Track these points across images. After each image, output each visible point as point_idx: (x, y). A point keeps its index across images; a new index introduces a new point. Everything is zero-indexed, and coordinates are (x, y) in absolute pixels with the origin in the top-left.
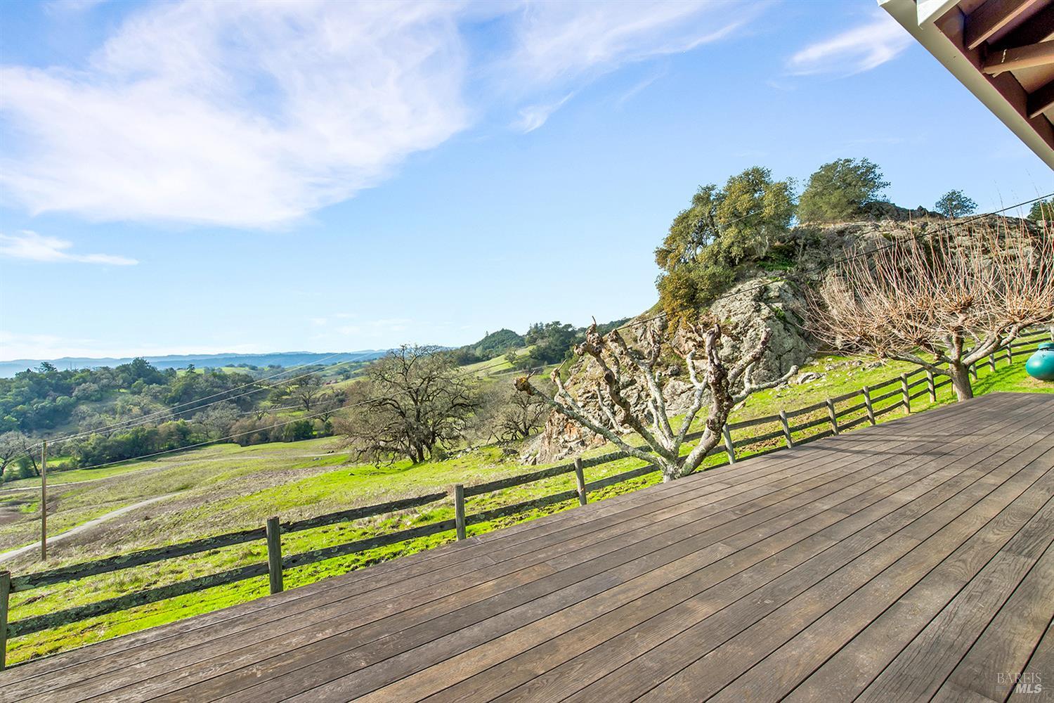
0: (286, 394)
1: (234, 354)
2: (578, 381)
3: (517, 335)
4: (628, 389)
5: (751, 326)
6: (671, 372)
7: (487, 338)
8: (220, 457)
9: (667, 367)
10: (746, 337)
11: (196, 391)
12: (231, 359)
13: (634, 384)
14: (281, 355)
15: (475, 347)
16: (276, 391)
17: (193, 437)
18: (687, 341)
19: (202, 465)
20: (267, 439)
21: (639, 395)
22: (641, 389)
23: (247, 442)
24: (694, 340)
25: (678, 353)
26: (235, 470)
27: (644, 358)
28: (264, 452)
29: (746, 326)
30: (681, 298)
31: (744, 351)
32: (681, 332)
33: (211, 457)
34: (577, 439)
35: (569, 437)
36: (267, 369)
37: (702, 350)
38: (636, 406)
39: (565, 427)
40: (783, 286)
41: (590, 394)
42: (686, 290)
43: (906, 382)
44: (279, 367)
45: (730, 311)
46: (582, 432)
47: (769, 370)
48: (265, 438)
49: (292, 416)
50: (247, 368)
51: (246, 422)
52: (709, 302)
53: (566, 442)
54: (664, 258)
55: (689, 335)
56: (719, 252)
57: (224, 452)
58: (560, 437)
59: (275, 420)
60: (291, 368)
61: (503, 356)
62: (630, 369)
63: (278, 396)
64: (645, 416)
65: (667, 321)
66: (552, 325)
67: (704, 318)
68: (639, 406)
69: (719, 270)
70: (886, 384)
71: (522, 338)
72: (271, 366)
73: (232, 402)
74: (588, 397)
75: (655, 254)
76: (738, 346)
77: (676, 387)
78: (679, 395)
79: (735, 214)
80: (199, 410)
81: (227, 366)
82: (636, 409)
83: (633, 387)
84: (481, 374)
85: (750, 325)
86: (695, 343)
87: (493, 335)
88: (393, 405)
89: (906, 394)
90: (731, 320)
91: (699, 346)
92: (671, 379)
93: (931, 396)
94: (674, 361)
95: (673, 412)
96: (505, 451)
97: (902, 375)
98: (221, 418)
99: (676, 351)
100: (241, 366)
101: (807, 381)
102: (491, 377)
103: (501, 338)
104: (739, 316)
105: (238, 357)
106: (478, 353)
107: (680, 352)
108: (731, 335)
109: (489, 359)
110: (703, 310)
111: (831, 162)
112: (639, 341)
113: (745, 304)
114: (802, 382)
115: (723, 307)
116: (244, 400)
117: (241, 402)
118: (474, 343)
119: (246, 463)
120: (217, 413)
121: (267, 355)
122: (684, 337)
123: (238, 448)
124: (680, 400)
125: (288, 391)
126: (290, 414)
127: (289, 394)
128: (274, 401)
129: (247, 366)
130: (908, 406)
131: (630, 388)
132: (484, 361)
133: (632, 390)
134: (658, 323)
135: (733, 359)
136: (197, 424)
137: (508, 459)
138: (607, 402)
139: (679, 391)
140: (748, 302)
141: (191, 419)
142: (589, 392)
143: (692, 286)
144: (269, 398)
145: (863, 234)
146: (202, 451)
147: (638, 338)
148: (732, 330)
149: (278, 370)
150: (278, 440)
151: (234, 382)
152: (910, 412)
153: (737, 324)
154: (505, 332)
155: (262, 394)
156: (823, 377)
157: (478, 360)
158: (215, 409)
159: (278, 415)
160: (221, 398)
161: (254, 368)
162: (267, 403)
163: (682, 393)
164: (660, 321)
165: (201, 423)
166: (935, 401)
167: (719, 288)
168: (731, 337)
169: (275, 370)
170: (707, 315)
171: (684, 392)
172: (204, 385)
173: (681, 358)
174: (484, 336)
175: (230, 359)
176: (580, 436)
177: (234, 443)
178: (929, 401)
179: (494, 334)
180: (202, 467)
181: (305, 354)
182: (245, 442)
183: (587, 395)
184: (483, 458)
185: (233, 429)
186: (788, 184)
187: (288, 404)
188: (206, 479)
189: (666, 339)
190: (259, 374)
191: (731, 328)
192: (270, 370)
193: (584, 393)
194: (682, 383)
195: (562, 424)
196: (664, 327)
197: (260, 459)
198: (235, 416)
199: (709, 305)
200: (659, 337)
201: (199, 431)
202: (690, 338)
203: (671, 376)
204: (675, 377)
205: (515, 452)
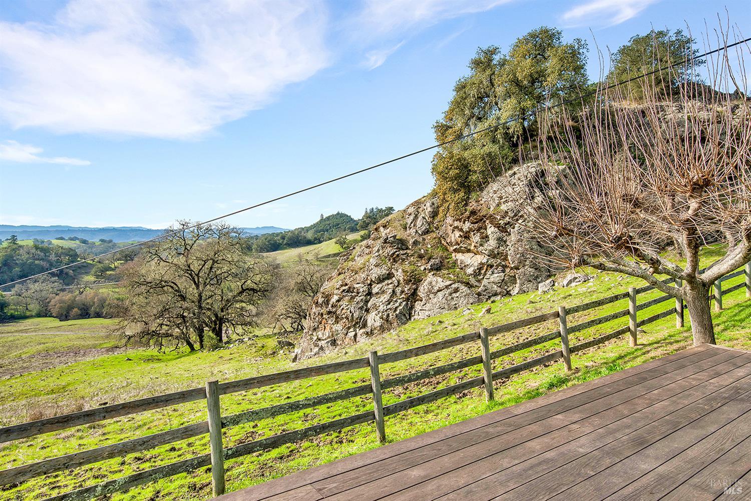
0: (110, 269)
1: (67, 227)
2: (343, 271)
3: (352, 219)
4: (384, 284)
5: (521, 216)
6: (431, 266)
7: (322, 220)
8: (35, 331)
9: (429, 259)
10: (514, 228)
11: (16, 263)
12: (63, 231)
13: (391, 278)
14: (114, 230)
15: (307, 229)
16: (100, 265)
17: (12, 309)
18: (453, 231)
19: (11, 339)
20: (87, 314)
21: (393, 291)
22: (396, 284)
23: (66, 317)
24: (461, 230)
25: (445, 244)
26: (42, 345)
27: (407, 248)
28: (81, 328)
29: (515, 215)
30: (452, 180)
31: (510, 245)
32: (449, 220)
33: (26, 331)
34: (329, 337)
35: (323, 334)
36: (98, 243)
37: (469, 242)
38: (389, 304)
39: (321, 323)
40: (564, 170)
41: (347, 287)
42: (457, 171)
43: (634, 301)
44: (110, 241)
45: (501, 198)
46: (334, 330)
47: (536, 269)
48: (85, 313)
49: (115, 292)
50: (78, 242)
51: (67, 297)
52: (481, 186)
53: (320, 340)
54: (443, 134)
55: (456, 224)
56: (496, 129)
57: (41, 326)
58: (314, 334)
59: (96, 295)
60: (123, 243)
61: (334, 240)
62: (389, 260)
63: (103, 271)
64: (397, 316)
65: (438, 207)
66: (385, 210)
67: (472, 205)
68: (392, 303)
69: (495, 148)
70: (600, 303)
71: (356, 222)
72: (102, 241)
73: (53, 275)
74: (344, 290)
75: (433, 130)
76: (505, 239)
77: (434, 283)
78: (435, 294)
79: (517, 83)
80: (19, 283)
81: (57, 239)
82: (389, 307)
83: (390, 281)
84: (310, 257)
85: (520, 214)
86: (462, 234)
87: (328, 218)
88: (172, 287)
89: (634, 318)
90: (501, 208)
91: (465, 237)
92: (430, 274)
93: (678, 320)
94: (438, 253)
95: (427, 313)
96: (279, 342)
97: (630, 291)
98: (41, 291)
99: (443, 242)
100: (71, 239)
101: (573, 284)
102: (320, 261)
103: (335, 221)
104: (510, 203)
105: (70, 230)
106: (310, 235)
107: (447, 243)
108: (498, 226)
109: (320, 242)
110: (473, 196)
111: (643, 34)
112: (408, 229)
113: (517, 189)
114: (567, 285)
115: (495, 192)
116: (67, 274)
117: (64, 275)
118: (308, 225)
119: (56, 339)
120: (36, 286)
121: (100, 229)
122: (451, 226)
123: (56, 323)
124: (435, 300)
125: (113, 266)
126: (113, 290)
127: (113, 270)
128: (97, 277)
129: (78, 239)
130: (634, 335)
131: (386, 282)
132: (316, 244)
133: (388, 284)
134: (429, 209)
135: (498, 254)
136: (15, 297)
137: (281, 352)
138: (361, 298)
139: (436, 289)
140: (521, 187)
141: (10, 291)
142: (346, 285)
143: (465, 167)
144: (92, 272)
145: (665, 115)
146: (18, 324)
147: (408, 226)
148: (500, 219)
149: (110, 245)
150: (98, 315)
151: (57, 255)
152: (636, 344)
153: (507, 212)
154: (340, 215)
155: (85, 268)
156: (592, 280)
157: (309, 243)
158: (36, 281)
159: (101, 291)
160: (42, 270)
161: (84, 242)
162: (90, 278)
163: (439, 291)
164: (431, 206)
165: (20, 295)
166: (683, 326)
167: (494, 170)
168: (498, 227)
169: (106, 244)
170: (477, 201)
171: (441, 290)
172: (25, 257)
173: (447, 250)
174: (318, 219)
175: (61, 232)
176: (332, 334)
177: (53, 317)
178: (674, 326)
179: (329, 216)
180: (11, 341)
181: (139, 230)
182: (64, 316)
183: (344, 288)
184: (254, 350)
185: (52, 303)
186: (576, 47)
187: (112, 280)
188: (11, 353)
189: (435, 228)
190: (89, 247)
191: (499, 218)
192: (101, 245)
193: (342, 286)
194: (440, 279)
195: (317, 319)
196: (434, 214)
197: (71, 335)
198: (55, 290)
199: (482, 190)
200: (429, 224)
201: (18, 304)
202: (457, 227)
203: (431, 270)
204: (435, 272)
205: (290, 344)
